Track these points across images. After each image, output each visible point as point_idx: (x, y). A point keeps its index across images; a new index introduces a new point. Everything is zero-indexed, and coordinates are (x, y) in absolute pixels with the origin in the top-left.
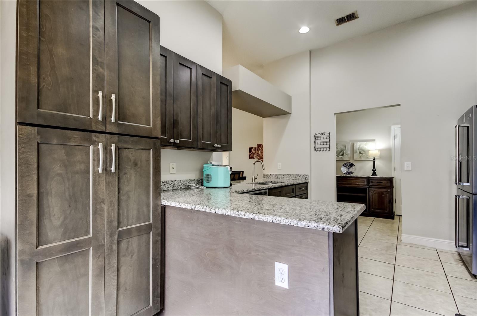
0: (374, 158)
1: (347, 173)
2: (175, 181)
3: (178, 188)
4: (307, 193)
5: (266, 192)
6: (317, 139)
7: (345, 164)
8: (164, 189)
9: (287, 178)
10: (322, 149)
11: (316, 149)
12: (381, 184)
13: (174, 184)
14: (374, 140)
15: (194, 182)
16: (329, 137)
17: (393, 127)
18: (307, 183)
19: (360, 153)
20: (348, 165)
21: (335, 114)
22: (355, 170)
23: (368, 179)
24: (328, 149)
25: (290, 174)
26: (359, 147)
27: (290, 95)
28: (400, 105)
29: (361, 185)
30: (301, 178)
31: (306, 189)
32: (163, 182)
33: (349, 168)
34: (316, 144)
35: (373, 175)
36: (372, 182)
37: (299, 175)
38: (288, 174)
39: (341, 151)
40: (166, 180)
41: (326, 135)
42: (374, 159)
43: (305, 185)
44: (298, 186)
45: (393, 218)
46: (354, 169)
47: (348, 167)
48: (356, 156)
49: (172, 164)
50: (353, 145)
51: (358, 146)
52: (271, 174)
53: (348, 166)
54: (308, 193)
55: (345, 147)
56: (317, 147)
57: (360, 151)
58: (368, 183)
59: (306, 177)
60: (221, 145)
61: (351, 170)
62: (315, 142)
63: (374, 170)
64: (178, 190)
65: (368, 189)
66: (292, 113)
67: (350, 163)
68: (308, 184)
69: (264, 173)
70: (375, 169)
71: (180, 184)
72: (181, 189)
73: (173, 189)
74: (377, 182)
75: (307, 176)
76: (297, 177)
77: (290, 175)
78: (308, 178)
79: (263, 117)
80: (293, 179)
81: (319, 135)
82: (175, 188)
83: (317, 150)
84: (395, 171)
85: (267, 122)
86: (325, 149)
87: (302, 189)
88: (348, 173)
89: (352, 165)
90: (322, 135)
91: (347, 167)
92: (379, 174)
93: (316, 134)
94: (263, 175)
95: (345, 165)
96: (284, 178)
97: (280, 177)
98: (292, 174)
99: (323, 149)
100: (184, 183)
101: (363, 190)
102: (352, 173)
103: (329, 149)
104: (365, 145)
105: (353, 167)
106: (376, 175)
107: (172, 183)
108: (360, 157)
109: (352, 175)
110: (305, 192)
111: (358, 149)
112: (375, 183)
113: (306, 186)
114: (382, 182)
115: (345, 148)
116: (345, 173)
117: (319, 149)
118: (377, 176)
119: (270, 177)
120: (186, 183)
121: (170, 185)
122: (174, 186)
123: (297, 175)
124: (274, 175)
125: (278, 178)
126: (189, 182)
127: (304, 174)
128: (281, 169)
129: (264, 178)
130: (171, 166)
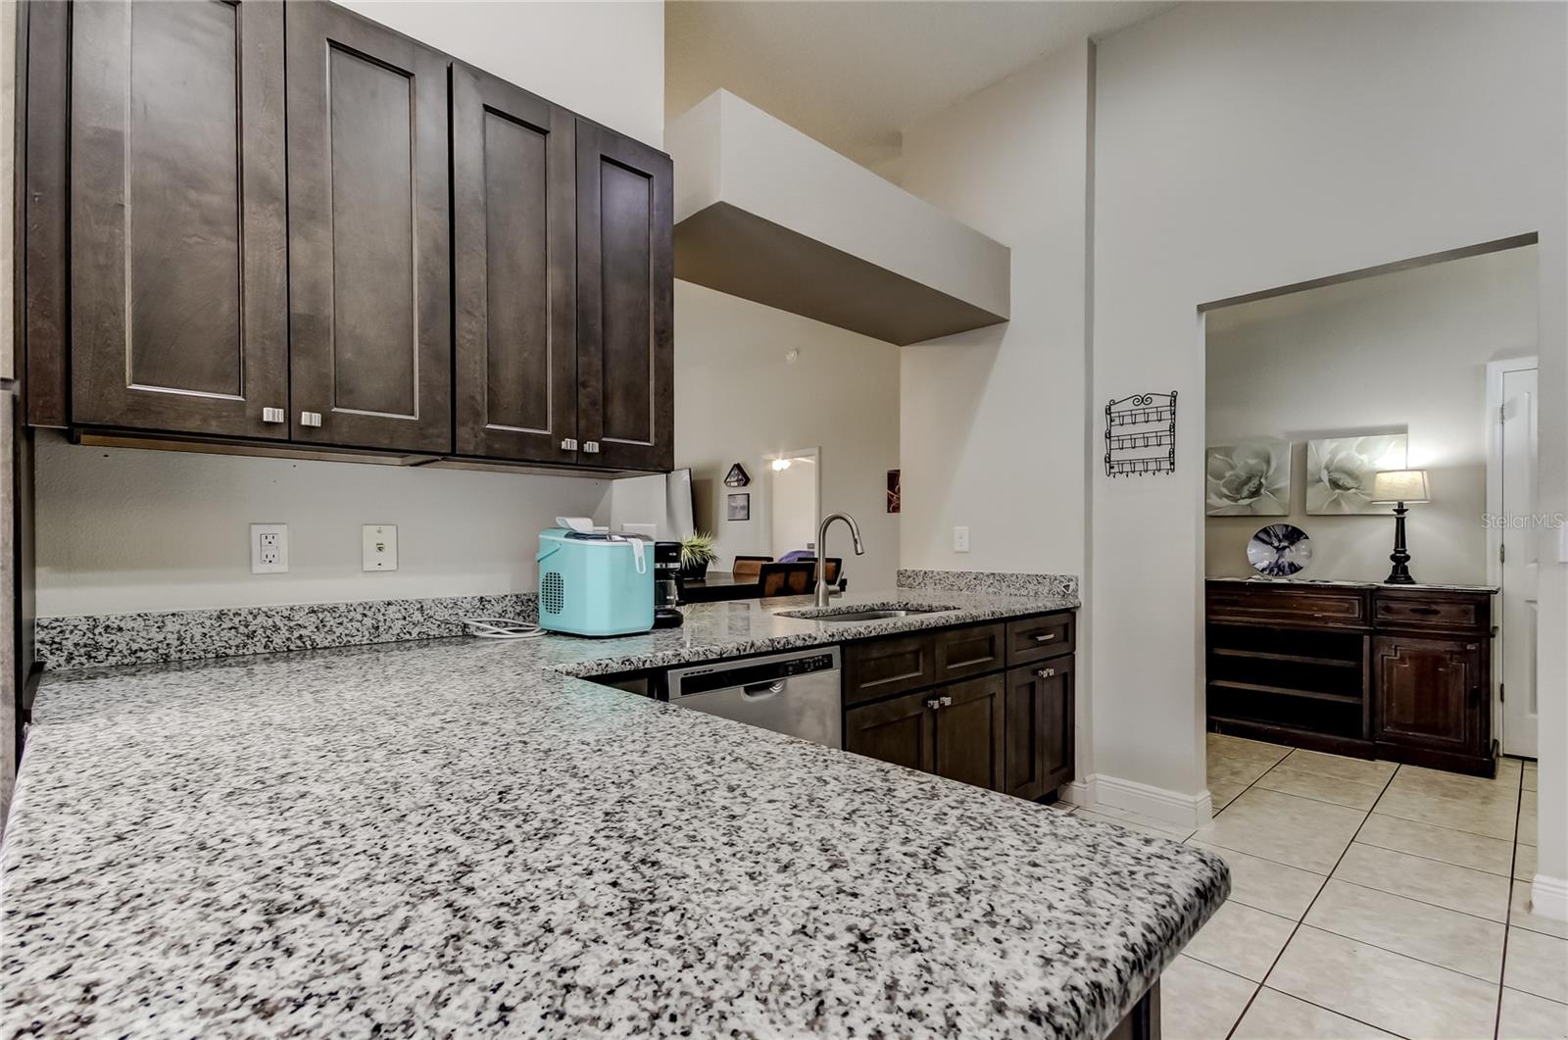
0: (1401, 505)
1: (1271, 571)
2: (389, 604)
3: (407, 637)
4: (1071, 655)
5: (829, 657)
6: (1117, 421)
7: (1265, 531)
8: (318, 640)
9: (991, 590)
10: (1139, 467)
11: (1112, 467)
12: (1433, 620)
13: (381, 618)
14: (1401, 430)
15: (498, 608)
16: (1173, 413)
17: (1495, 369)
18: (1071, 613)
19: (1335, 484)
20: (1277, 536)
21: (1201, 308)
22: (1310, 555)
23: (1368, 596)
24: (1166, 465)
25: (1002, 572)
26: (1331, 460)
27: (1003, 239)
28: (1532, 238)
29: (1338, 619)
30: (1046, 589)
31: (1066, 639)
32: (314, 612)
33: (1284, 548)
34: (1115, 445)
35: (1392, 579)
36: (1388, 610)
37: (1040, 579)
38: (993, 574)
39: (1249, 479)
40: (328, 602)
41: (1157, 401)
42: (1401, 510)
43: (1063, 618)
44: (1019, 627)
45: (1488, 771)
46: (1305, 553)
47: (1276, 544)
48: (1318, 498)
49: (376, 528)
50: (1302, 454)
51: (1325, 458)
52: (925, 569)
53: (1280, 541)
54: (1076, 653)
55: (1268, 462)
56: (1116, 456)
57: (1336, 475)
58: (1367, 617)
59: (1067, 587)
60: (602, 446)
61: (1291, 555)
62: (1108, 436)
63: (1400, 559)
64: (407, 645)
65: (1366, 638)
66: (1013, 317)
67: (1287, 526)
68: (1074, 614)
69: (902, 569)
70: (1404, 552)
71: (417, 617)
72: (425, 640)
73: (375, 641)
74: (1413, 611)
75: (1070, 580)
76: (1030, 586)
77: (1003, 578)
78: (1076, 591)
79: (901, 346)
80: (1013, 591)
81: (1129, 405)
82: (385, 637)
83: (1116, 470)
84: (1503, 561)
85: (915, 362)
86: (1152, 466)
87: (1040, 638)
88: (1277, 568)
89: (1294, 535)
90: (1142, 406)
91: (1271, 544)
92: (1426, 574)
93: (1115, 404)
94: (900, 573)
95: (1264, 537)
96: (978, 587)
97: (962, 583)
98: (1008, 572)
99: (1144, 467)
100: (442, 614)
101: (1348, 645)
102: (1294, 568)
103: (1172, 464)
104: (1361, 449)
105: (1302, 545)
106: (1410, 578)
107: (370, 614)
108: (1336, 502)
109: (1295, 579)
110: (1063, 649)
111: (1327, 468)
112: (1403, 614)
113: (1066, 626)
114: (1436, 612)
115: (1265, 467)
116: (1263, 570)
117: (1127, 468)
118: (1414, 583)
119: (923, 585)
120: (451, 612)
121: (358, 625)
122: (381, 629)
123: (1029, 579)
124: (938, 574)
125: (956, 588)
126: (469, 606)
127: (1058, 574)
128: (967, 550)
129: (902, 586)
130: (370, 536)
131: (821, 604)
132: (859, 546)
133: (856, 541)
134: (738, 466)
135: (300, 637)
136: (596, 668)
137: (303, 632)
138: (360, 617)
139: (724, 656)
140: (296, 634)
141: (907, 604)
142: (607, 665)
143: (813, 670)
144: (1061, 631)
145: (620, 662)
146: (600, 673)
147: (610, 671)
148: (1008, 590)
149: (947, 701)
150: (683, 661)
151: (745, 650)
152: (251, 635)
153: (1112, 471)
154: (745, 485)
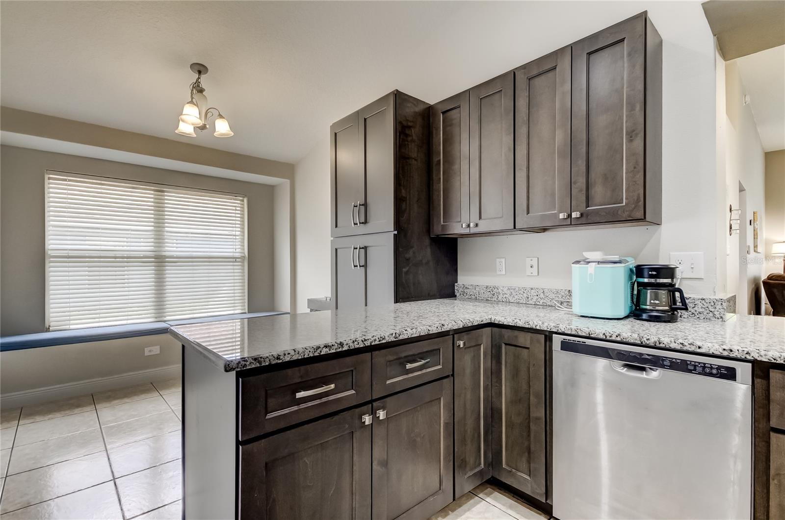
2: (532, 289)
3: (538, 303)
5: (731, 370)
8: (511, 299)
13: (529, 294)
32: (509, 289)
40: (513, 286)
49: (530, 259)
60: (585, 213)
64: (539, 307)
71: (542, 296)
72: (545, 306)
73: (527, 303)
82: (531, 302)
100: (552, 296)
107: (525, 292)
120: (555, 295)
121: (521, 296)
122: (529, 299)
126: (563, 294)
130: (528, 262)
135: (506, 297)
137: (506, 296)
138: (522, 293)
139: (592, 336)
140: (505, 296)
151: (611, 337)
152: (494, 295)
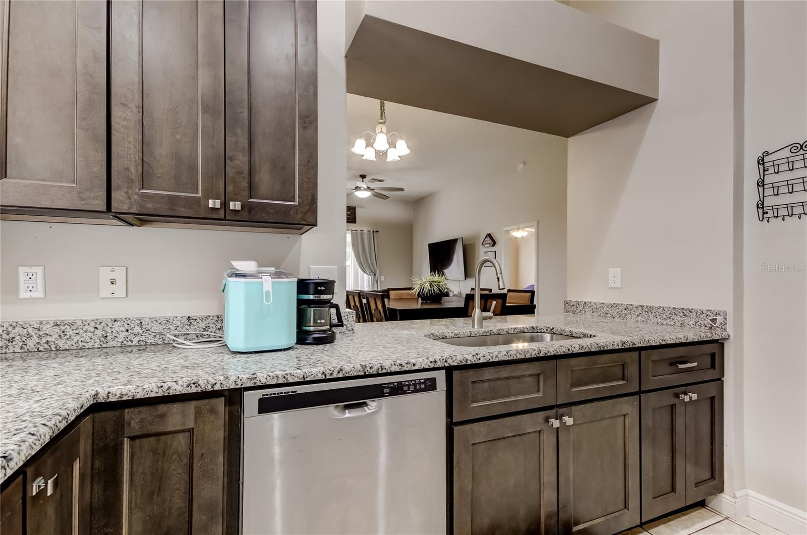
2: (115, 321)
3: (130, 343)
4: (719, 380)
5: (433, 381)
6: (771, 170)
8: (61, 344)
9: (639, 318)
10: (798, 210)
11: (765, 213)
13: (109, 330)
15: (203, 325)
18: (718, 345)
25: (649, 304)
27: (652, 34)
30: (692, 322)
31: (713, 366)
32: (57, 325)
34: (768, 192)
37: (686, 312)
38: (642, 306)
40: (69, 318)
43: (711, 348)
44: (655, 355)
49: (111, 268)
52: (585, 300)
54: (724, 379)
56: (769, 202)
59: (714, 320)
60: (251, 203)
62: (761, 184)
64: (129, 349)
66: (661, 96)
68: (722, 345)
69: (568, 299)
71: (137, 329)
72: (143, 347)
73: (105, 345)
75: (718, 314)
76: (677, 318)
77: (650, 309)
78: (723, 324)
79: (567, 137)
81: (786, 153)
82: (111, 344)
83: (770, 214)
87: (681, 366)
90: (802, 152)
93: (768, 154)
94: (566, 303)
96: (629, 317)
97: (615, 312)
98: (656, 305)
100: (157, 328)
107: (100, 327)
110: (710, 375)
113: (713, 356)
117: (784, 212)
119: (583, 312)
120: (164, 327)
121: (90, 334)
122: (109, 338)
123: (675, 311)
124: (595, 304)
125: (609, 315)
126: (179, 323)
127: (704, 309)
128: (620, 287)
129: (568, 312)
130: (105, 274)
131: (476, 327)
132: (501, 283)
133: (498, 278)
134: (489, 236)
135: (47, 342)
136: (155, 390)
137: (49, 339)
138: (92, 329)
139: (308, 379)
140: (44, 340)
141: (553, 329)
142: (169, 388)
143: (412, 392)
144: (707, 361)
145: (185, 385)
146: (160, 394)
147: (172, 392)
148: (656, 320)
149: (569, 421)
150: (259, 384)
151: (331, 374)
152: (12, 340)
153: (765, 216)
154: (493, 246)
